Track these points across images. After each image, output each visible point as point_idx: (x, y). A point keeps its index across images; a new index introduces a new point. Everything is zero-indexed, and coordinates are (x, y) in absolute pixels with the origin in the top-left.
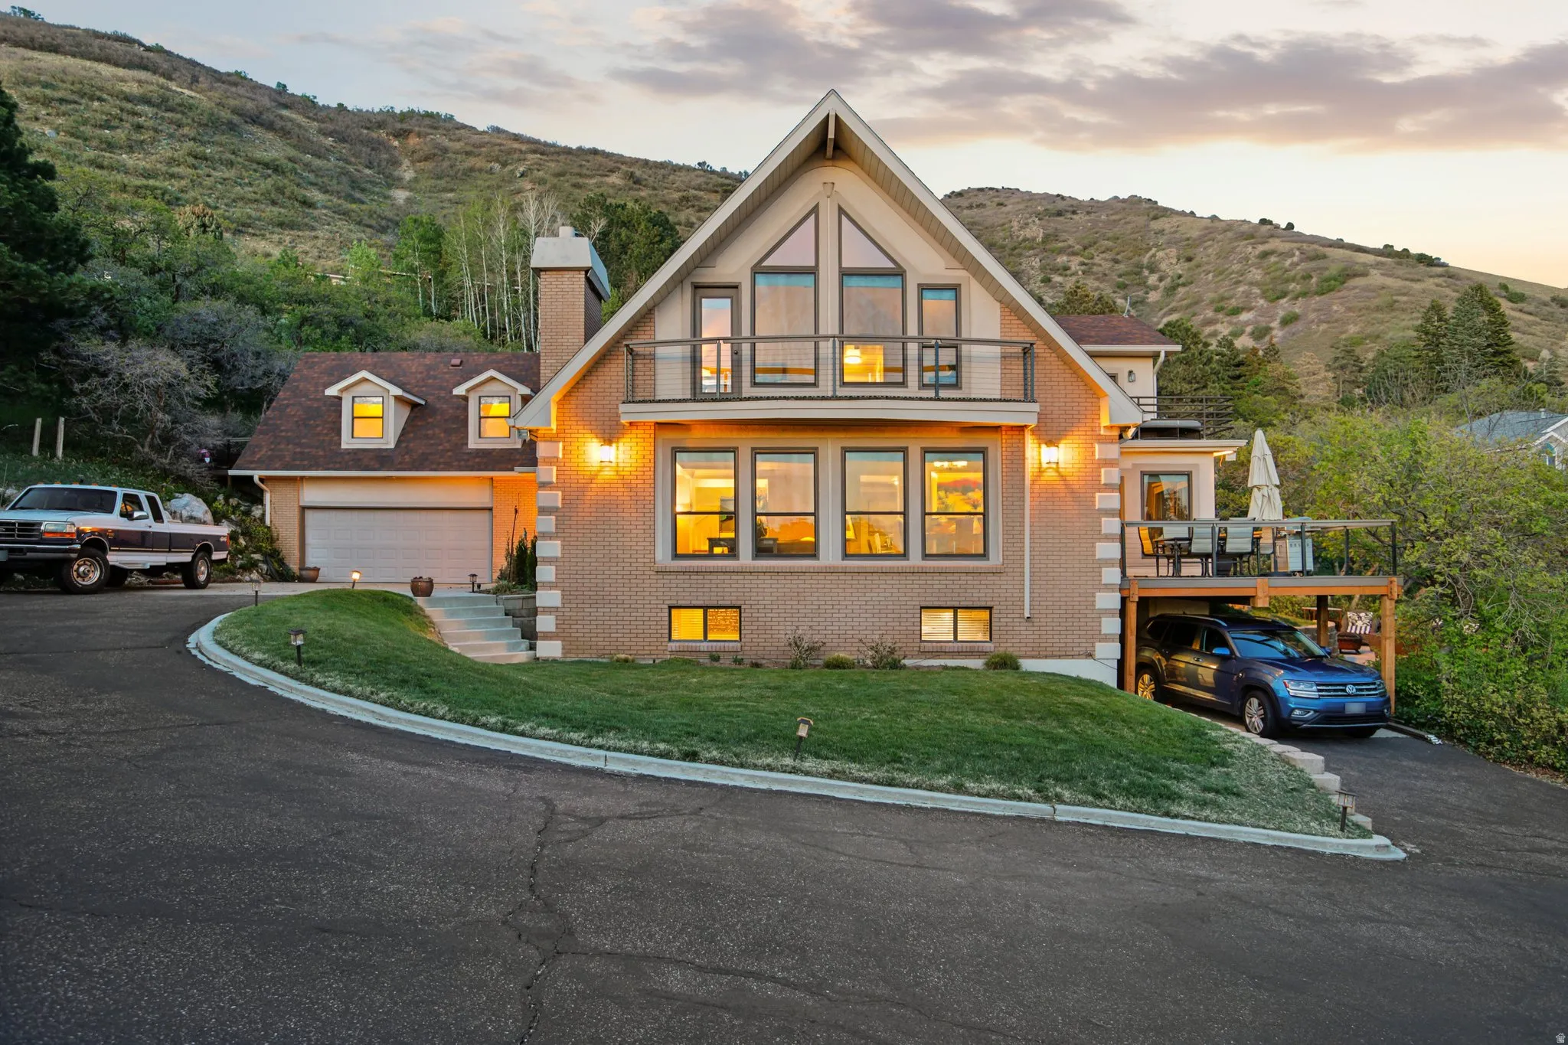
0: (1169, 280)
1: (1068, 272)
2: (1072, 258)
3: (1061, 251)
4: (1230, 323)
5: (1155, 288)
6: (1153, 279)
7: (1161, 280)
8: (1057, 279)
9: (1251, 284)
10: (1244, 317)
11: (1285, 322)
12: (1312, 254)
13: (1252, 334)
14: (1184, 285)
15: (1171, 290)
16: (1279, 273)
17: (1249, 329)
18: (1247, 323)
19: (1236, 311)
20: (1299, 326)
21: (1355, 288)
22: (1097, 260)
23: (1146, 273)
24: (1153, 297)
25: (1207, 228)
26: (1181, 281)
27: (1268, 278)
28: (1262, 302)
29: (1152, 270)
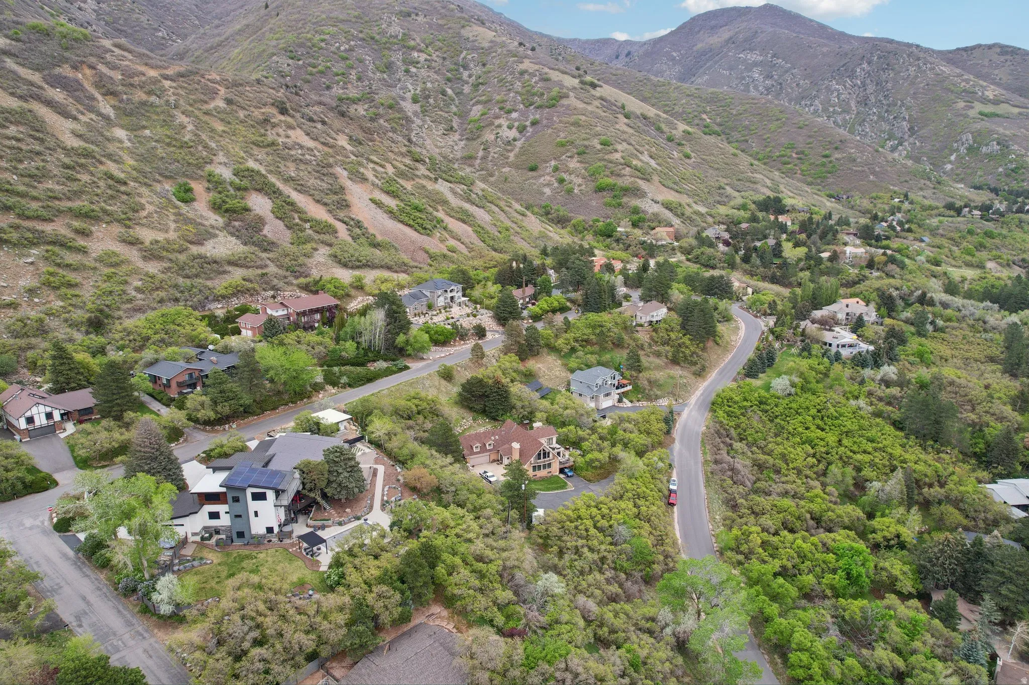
0: (474, 77)
1: (419, 65)
2: (421, 54)
3: (413, 49)
4: (508, 119)
5: (467, 83)
6: (465, 74)
7: (470, 76)
8: (413, 70)
9: (517, 93)
10: (514, 115)
11: (534, 124)
12: (545, 76)
13: (518, 128)
14: (482, 84)
15: (476, 86)
16: (529, 88)
17: (516, 124)
18: (515, 120)
19: (509, 112)
20: (539, 127)
21: (563, 106)
22: (434, 57)
23: (462, 70)
24: (467, 89)
25: (491, 42)
26: (481, 81)
27: (524, 91)
28: (522, 106)
29: (466, 67)
